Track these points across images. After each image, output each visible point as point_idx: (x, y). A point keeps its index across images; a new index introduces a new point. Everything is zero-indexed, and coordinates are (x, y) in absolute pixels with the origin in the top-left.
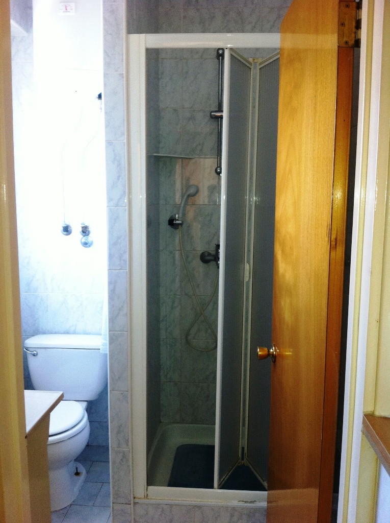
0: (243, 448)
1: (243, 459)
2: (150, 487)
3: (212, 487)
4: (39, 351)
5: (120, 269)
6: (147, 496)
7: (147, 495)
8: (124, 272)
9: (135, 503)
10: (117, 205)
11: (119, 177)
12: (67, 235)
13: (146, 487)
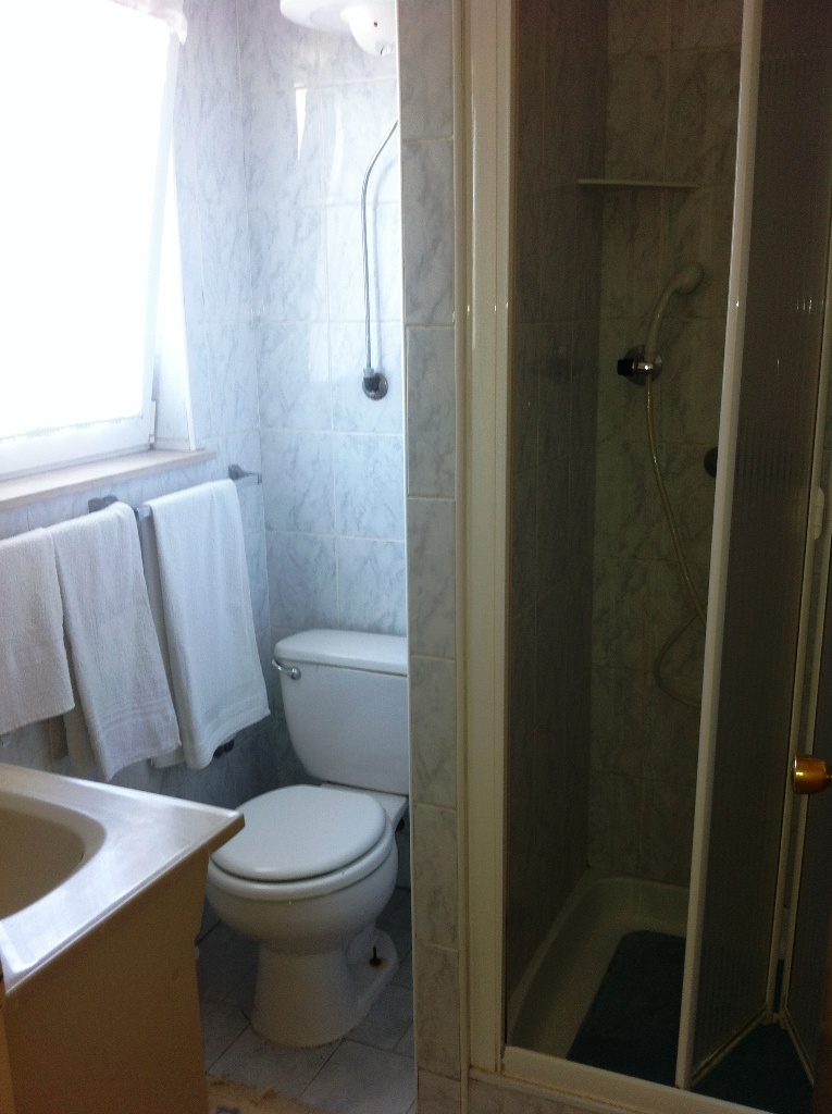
0: (781, 964)
1: (776, 1009)
2: (510, 1050)
3: (670, 1081)
4: (303, 669)
5: (438, 496)
6: (501, 1069)
7: (503, 1066)
8: (446, 503)
9: (470, 1079)
10: (429, 322)
11: (436, 241)
12: (375, 398)
13: (499, 1045)
